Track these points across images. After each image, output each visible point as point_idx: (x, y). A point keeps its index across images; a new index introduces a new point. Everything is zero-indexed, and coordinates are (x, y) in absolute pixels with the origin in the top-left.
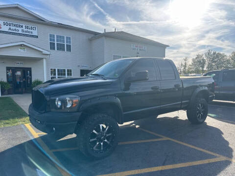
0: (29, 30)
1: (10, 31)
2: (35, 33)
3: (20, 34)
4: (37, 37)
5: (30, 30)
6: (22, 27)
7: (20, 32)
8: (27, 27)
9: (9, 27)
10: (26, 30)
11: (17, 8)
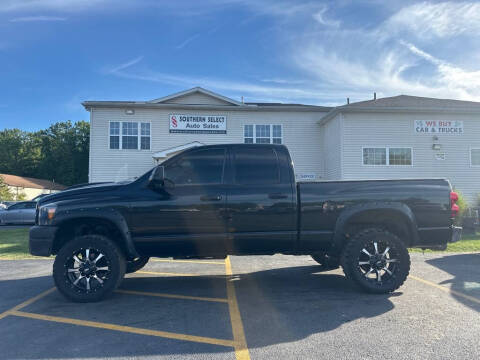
0: (214, 124)
1: (188, 128)
2: (222, 126)
3: (201, 132)
4: (225, 132)
5: (216, 124)
6: (204, 120)
7: (202, 128)
8: (211, 120)
9: (186, 122)
10: (210, 123)
11: (198, 93)
